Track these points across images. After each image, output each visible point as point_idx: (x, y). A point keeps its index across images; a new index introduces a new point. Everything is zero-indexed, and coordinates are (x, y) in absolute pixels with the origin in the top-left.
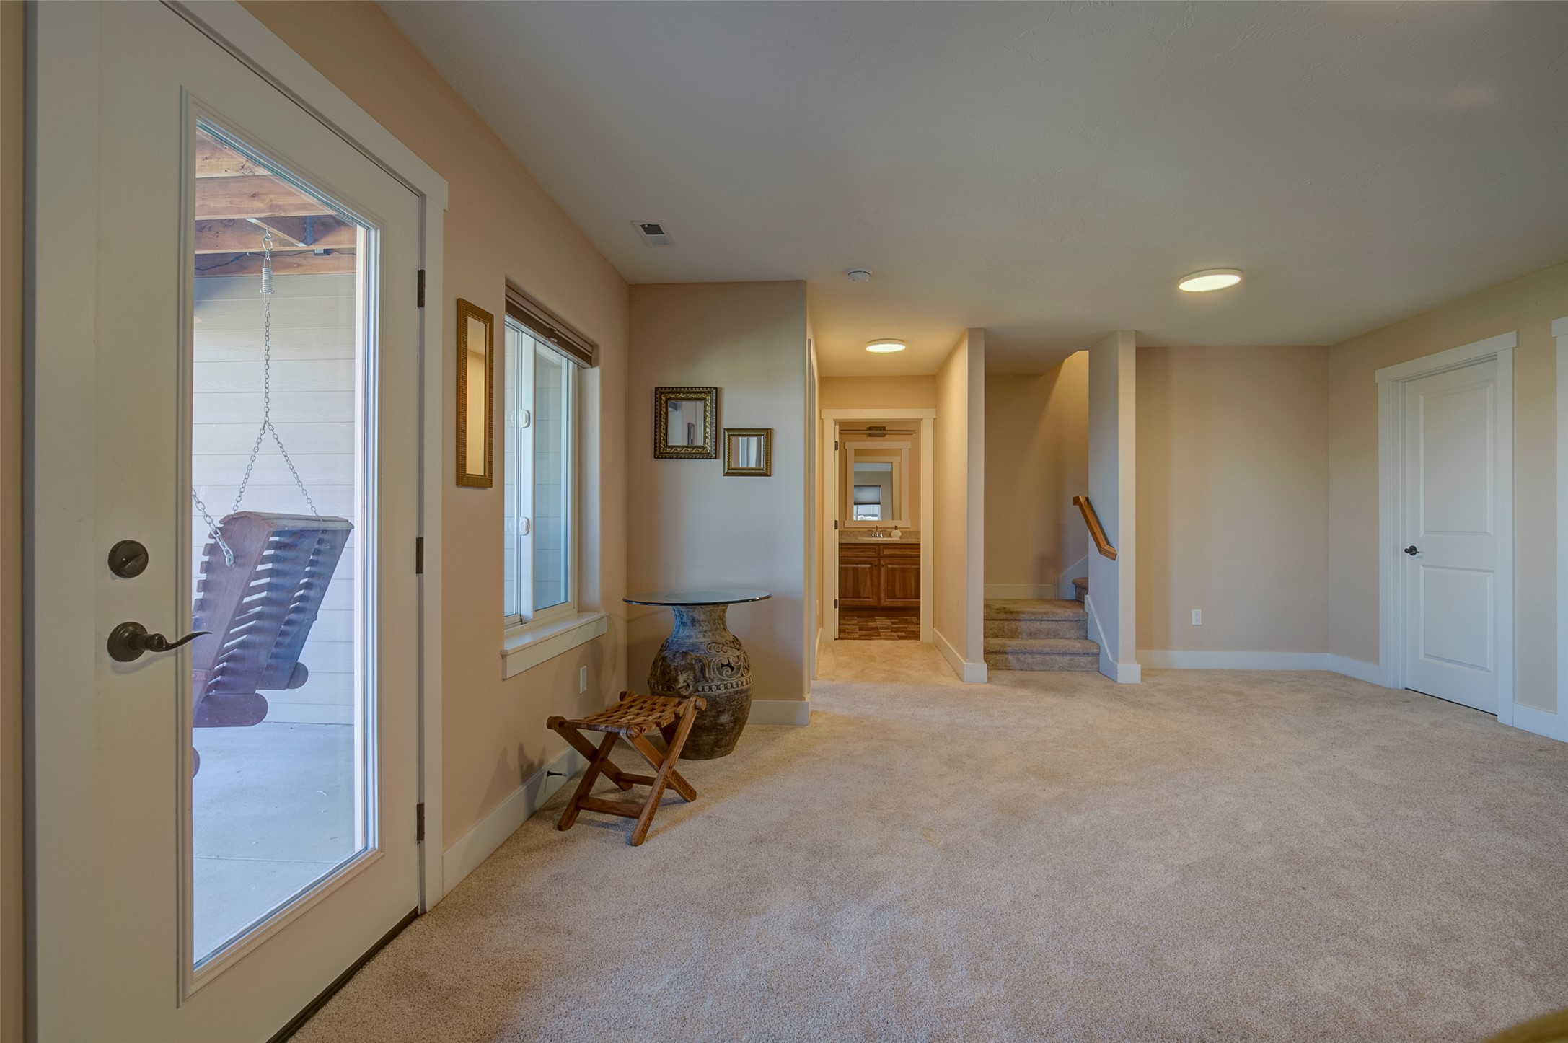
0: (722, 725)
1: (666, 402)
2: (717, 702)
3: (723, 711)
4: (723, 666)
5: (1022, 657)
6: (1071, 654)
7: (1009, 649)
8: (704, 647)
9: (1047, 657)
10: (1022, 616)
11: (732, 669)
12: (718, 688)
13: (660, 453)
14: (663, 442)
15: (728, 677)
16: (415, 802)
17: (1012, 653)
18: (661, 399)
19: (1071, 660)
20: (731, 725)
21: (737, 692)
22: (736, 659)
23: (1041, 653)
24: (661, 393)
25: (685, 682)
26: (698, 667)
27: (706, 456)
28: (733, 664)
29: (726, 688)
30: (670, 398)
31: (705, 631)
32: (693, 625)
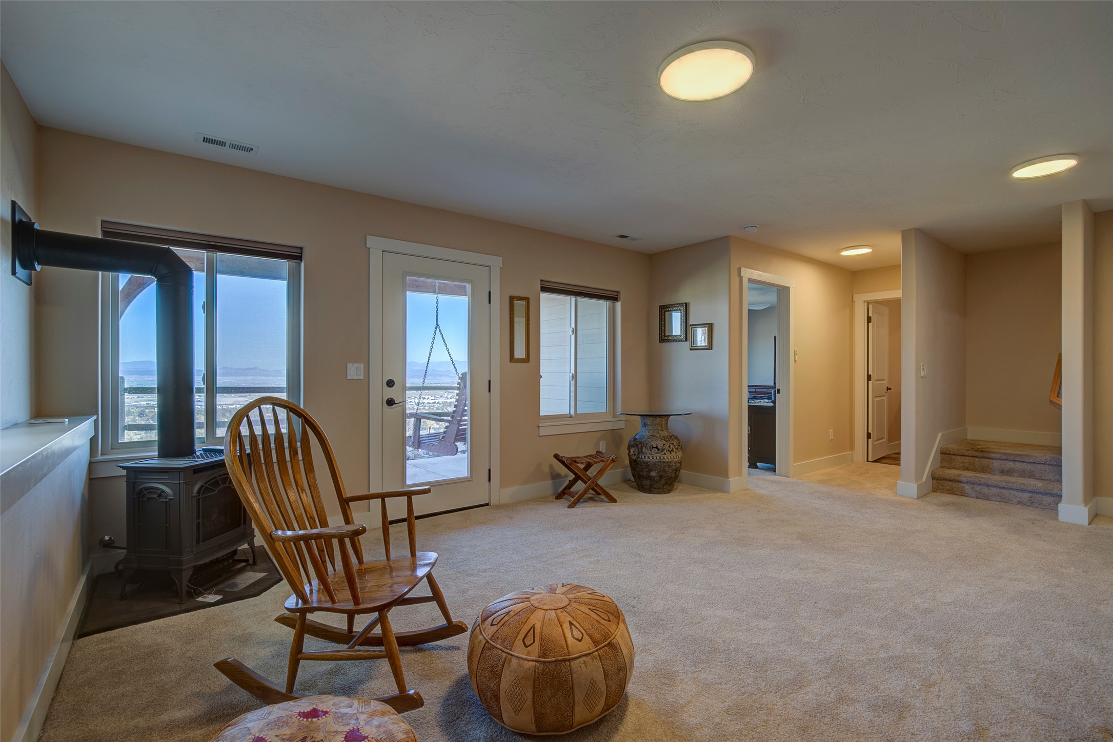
0: (652, 477)
1: (664, 313)
2: (648, 465)
3: (652, 470)
4: (653, 447)
5: (978, 488)
6: (1030, 492)
7: (963, 479)
8: (646, 437)
9: (1005, 492)
10: (993, 455)
11: (658, 450)
12: (649, 458)
13: (662, 340)
14: (663, 334)
15: (655, 453)
16: (488, 469)
17: (968, 483)
18: (662, 312)
19: (1031, 497)
20: (658, 478)
21: (660, 462)
22: (662, 445)
23: (997, 487)
24: (662, 309)
25: (633, 452)
26: (640, 446)
27: (681, 341)
28: (659, 447)
29: (653, 458)
30: (666, 311)
31: (650, 430)
32: (645, 427)
